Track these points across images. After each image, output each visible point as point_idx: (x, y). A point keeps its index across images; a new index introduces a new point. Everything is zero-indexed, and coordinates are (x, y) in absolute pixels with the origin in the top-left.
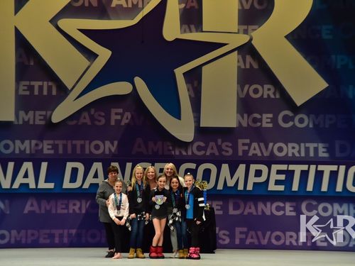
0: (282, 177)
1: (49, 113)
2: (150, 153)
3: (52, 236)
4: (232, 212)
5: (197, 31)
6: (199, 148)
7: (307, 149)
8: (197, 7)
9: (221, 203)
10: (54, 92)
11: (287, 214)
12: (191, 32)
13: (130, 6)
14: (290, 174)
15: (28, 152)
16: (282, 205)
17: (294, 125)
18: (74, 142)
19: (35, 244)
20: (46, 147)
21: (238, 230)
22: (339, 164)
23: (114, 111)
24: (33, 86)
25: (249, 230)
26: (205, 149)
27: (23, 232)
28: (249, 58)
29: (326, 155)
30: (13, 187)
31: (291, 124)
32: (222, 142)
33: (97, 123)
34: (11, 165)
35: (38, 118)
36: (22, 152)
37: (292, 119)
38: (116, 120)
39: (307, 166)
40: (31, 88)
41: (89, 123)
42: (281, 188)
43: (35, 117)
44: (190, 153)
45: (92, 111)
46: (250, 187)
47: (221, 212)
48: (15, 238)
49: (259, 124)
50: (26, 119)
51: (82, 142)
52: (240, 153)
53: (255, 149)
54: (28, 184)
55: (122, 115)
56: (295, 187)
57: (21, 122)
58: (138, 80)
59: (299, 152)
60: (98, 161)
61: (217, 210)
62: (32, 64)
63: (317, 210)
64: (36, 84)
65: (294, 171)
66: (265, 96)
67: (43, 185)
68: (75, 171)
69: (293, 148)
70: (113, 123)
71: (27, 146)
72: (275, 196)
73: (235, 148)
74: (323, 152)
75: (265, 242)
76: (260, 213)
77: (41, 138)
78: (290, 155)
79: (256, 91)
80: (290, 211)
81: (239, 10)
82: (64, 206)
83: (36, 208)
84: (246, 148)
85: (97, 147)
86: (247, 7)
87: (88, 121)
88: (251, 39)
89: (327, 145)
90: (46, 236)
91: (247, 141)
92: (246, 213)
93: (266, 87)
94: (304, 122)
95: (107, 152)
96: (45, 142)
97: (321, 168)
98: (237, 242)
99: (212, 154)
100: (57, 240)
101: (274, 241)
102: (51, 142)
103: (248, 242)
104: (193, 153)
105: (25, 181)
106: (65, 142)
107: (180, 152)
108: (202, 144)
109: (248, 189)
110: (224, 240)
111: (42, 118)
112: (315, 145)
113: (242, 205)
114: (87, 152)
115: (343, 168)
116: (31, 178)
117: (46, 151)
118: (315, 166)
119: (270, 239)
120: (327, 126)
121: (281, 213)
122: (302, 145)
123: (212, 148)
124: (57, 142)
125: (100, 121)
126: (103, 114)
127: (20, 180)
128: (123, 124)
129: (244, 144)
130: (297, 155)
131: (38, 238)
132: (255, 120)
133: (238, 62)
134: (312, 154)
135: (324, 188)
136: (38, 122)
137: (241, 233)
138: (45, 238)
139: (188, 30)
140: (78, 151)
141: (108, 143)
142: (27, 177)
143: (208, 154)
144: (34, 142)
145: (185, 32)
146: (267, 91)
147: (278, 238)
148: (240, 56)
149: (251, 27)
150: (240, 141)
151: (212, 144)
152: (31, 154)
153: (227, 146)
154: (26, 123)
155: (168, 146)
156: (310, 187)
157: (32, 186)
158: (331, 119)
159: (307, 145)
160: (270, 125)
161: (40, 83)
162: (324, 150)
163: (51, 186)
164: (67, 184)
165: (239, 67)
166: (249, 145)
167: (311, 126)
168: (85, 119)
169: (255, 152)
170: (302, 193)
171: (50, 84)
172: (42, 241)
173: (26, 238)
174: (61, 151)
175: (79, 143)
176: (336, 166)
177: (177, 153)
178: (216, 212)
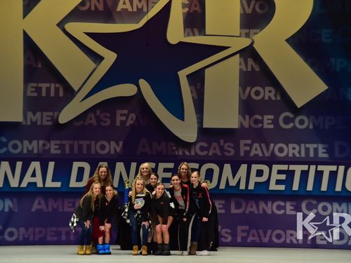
0: (283, 177)
1: (56, 114)
2: (154, 153)
3: (59, 234)
4: (234, 210)
5: (200, 34)
6: (202, 149)
7: (307, 150)
8: (200, 11)
9: (223, 202)
10: (61, 94)
11: (287, 213)
12: (194, 35)
13: (135, 10)
14: (290, 174)
15: (35, 152)
16: (282, 204)
17: (294, 126)
18: (81, 142)
19: (42, 242)
20: (54, 148)
21: (240, 228)
22: (338, 165)
23: (119, 112)
24: (41, 88)
25: (250, 229)
26: (208, 149)
27: (31, 230)
28: (250, 62)
29: (326, 156)
30: (21, 186)
31: (291, 125)
32: (225, 142)
33: (103, 124)
34: (19, 165)
35: (45, 118)
36: (30, 152)
37: (293, 120)
38: (121, 121)
39: (307, 166)
40: (39, 90)
41: (95, 124)
42: (282, 187)
43: (43, 118)
44: (193, 153)
45: (98, 112)
46: (251, 187)
47: (223, 211)
48: (24, 235)
49: (260, 125)
50: (34, 120)
51: (88, 142)
52: (242, 154)
53: (256, 150)
54: (35, 183)
55: (127, 116)
56: (296, 187)
57: (29, 123)
58: (142, 82)
59: (300, 152)
60: (103, 160)
61: (220, 208)
62: (40, 66)
63: (317, 209)
64: (44, 86)
65: (294, 171)
66: (266, 98)
67: (50, 184)
68: (81, 170)
69: (294, 148)
70: (118, 124)
71: (35, 146)
72: (276, 196)
73: (237, 148)
74: (323, 153)
75: (266, 240)
76: (261, 212)
77: (48, 139)
78: (291, 155)
79: (257, 93)
80: (291, 210)
81: (241, 15)
82: (71, 205)
83: (43, 206)
84: (248, 148)
85: (103, 147)
86: (249, 11)
87: (94, 122)
88: (253, 43)
89: (326, 146)
90: (53, 234)
91: (249, 142)
92: (247, 212)
93: (267, 89)
94: (304, 123)
95: (112, 152)
96: (53, 142)
97: (320, 168)
98: (239, 240)
99: (215, 155)
100: (64, 238)
101: (275, 240)
102: (58, 142)
103: (249, 240)
104: (196, 153)
105: (33, 180)
106: (71, 142)
107: (184, 153)
108: (205, 145)
109: (249, 188)
110: (226, 238)
111: (49, 118)
112: (315, 146)
113: (244, 204)
114: (93, 152)
115: (342, 168)
116: (39, 177)
117: (53, 151)
118: (315, 166)
119: (271, 237)
120: (327, 127)
121: (282, 212)
122: (303, 145)
123: (215, 149)
124: (64, 142)
125: (105, 122)
126: (108, 115)
127: (28, 179)
128: (128, 124)
129: (246, 145)
130: (297, 155)
131: (46, 235)
132: (256, 122)
133: (240, 64)
134: (312, 154)
135: (324, 187)
136: (45, 123)
137: (243, 231)
138: (52, 236)
139: (191, 33)
140: (85, 151)
141: (113, 144)
142: (35, 176)
143: (210, 154)
144: (41, 142)
145: (188, 35)
146: (268, 93)
147: (279, 236)
148: (242, 59)
149: (252, 31)
150: (242, 142)
151: (215, 144)
152: (38, 154)
153: (229, 147)
154: (34, 123)
155: (172, 146)
156: (310, 187)
157: (40, 185)
158: (330, 121)
159: (308, 146)
160: (272, 126)
161: (48, 85)
162: (324, 151)
163: (58, 185)
164: (73, 184)
165: (241, 70)
166: (251, 146)
167: (311, 127)
168: (92, 120)
169: (256, 152)
170: (302, 193)
171: (57, 85)
172: (49, 238)
173: (34, 235)
174: (67, 151)
175: (85, 143)
176: (336, 167)
177: (181, 153)
178: (219, 211)
